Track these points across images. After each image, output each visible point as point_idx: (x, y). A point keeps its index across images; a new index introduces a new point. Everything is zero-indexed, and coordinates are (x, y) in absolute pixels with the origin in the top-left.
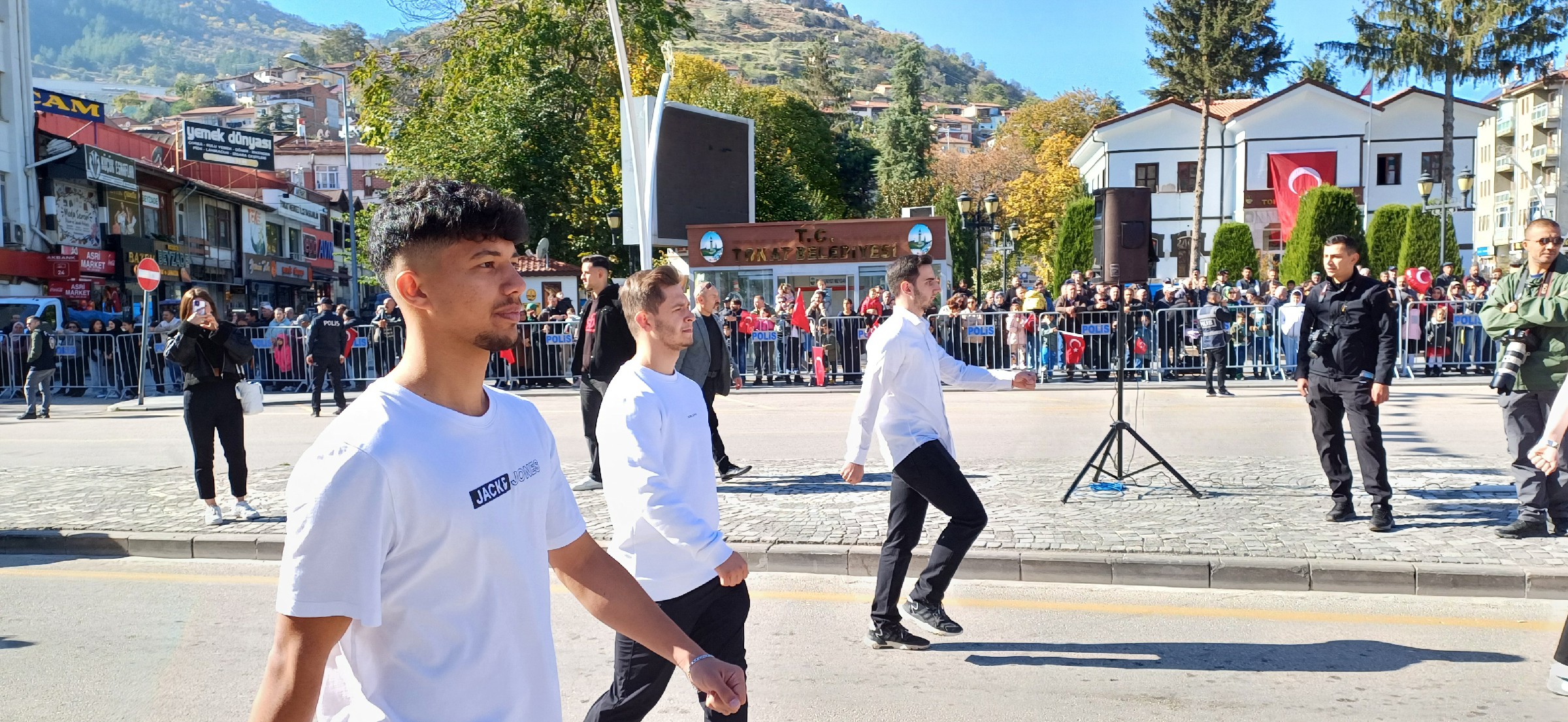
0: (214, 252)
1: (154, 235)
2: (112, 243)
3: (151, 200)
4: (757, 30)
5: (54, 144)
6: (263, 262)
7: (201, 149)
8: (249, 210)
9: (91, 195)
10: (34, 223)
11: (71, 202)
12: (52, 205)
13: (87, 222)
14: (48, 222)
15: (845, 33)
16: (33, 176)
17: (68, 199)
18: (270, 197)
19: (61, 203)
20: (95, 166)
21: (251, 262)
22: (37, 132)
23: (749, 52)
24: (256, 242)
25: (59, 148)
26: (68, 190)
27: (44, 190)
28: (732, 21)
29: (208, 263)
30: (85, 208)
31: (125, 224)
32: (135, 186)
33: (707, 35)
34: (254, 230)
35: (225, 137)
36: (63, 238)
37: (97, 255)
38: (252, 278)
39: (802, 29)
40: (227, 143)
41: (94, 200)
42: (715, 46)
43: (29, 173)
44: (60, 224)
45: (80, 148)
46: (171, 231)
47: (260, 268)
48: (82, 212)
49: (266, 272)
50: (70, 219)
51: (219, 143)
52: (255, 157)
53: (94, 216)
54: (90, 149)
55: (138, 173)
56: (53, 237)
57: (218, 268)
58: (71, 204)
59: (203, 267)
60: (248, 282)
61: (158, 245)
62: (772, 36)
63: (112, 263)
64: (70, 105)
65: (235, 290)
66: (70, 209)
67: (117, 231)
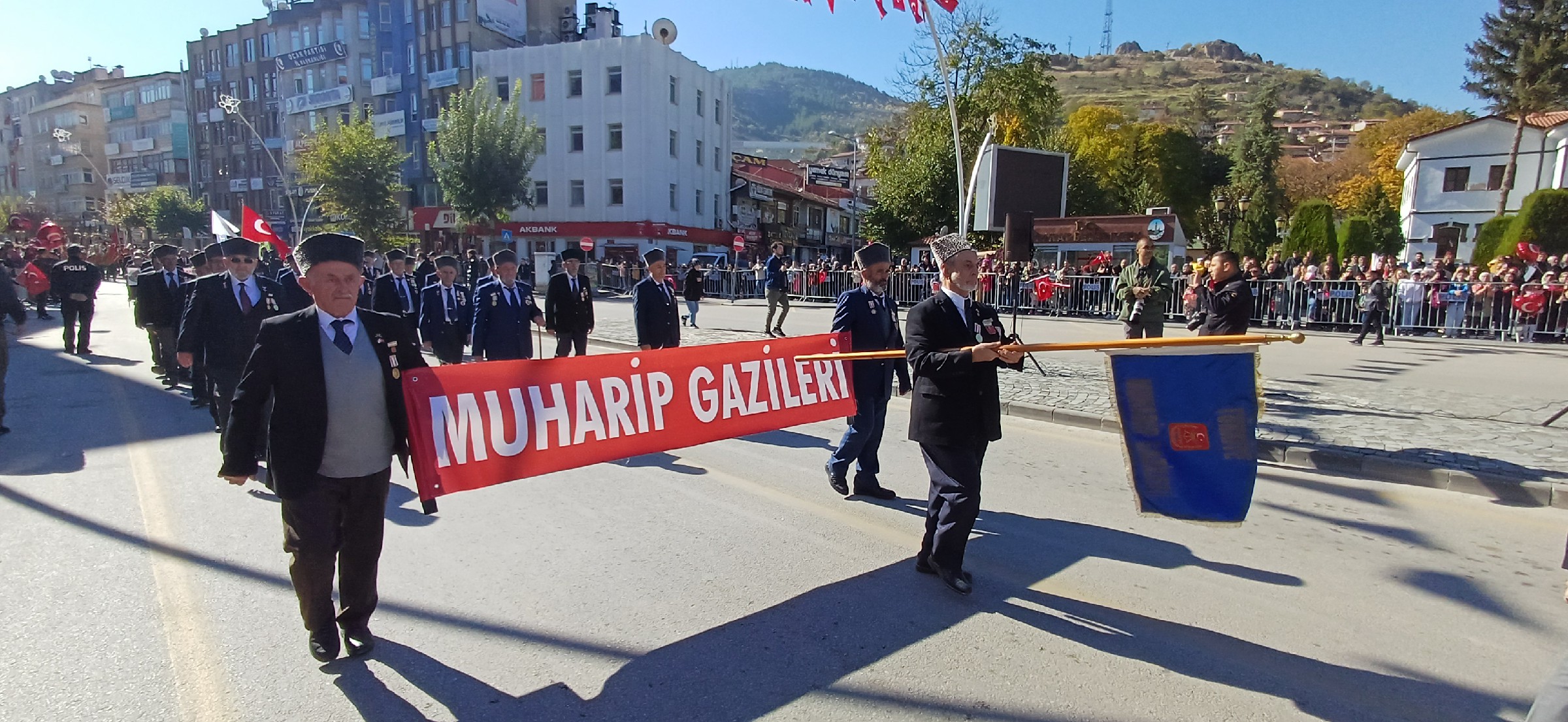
0: (810, 231)
1: (782, 223)
2: (762, 227)
3: (782, 206)
4: (1185, 79)
5: (739, 180)
6: (837, 238)
7: (815, 178)
8: (831, 209)
9: (753, 204)
10: (726, 218)
12: (736, 209)
13: (751, 217)
14: (734, 217)
15: (1256, 75)
16: (729, 196)
17: (743, 206)
18: (843, 202)
19: (740, 208)
20: (754, 190)
21: (830, 237)
22: (731, 174)
23: (1175, 95)
24: (834, 227)
25: (740, 183)
26: (743, 202)
27: (733, 203)
28: (1165, 74)
29: (808, 238)
30: (751, 211)
31: (768, 218)
32: (772, 199)
33: (1144, 86)
34: (833, 220)
35: (827, 172)
36: (740, 224)
37: (754, 233)
38: (831, 244)
39: (1219, 75)
40: (827, 175)
41: (755, 206)
42: (1150, 93)
43: (727, 194)
44: (739, 217)
45: (748, 182)
46: (791, 221)
47: (833, 239)
48: (750, 213)
49: (839, 243)
50: (744, 216)
51: (825, 175)
52: (842, 182)
53: (754, 214)
54: (752, 182)
55: (773, 192)
56: (734, 224)
57: (812, 239)
58: (744, 209)
59: (805, 240)
60: (829, 247)
61: (783, 228)
62: (1197, 81)
63: (760, 237)
64: (752, 160)
65: (822, 251)
66: (744, 211)
67: (764, 222)
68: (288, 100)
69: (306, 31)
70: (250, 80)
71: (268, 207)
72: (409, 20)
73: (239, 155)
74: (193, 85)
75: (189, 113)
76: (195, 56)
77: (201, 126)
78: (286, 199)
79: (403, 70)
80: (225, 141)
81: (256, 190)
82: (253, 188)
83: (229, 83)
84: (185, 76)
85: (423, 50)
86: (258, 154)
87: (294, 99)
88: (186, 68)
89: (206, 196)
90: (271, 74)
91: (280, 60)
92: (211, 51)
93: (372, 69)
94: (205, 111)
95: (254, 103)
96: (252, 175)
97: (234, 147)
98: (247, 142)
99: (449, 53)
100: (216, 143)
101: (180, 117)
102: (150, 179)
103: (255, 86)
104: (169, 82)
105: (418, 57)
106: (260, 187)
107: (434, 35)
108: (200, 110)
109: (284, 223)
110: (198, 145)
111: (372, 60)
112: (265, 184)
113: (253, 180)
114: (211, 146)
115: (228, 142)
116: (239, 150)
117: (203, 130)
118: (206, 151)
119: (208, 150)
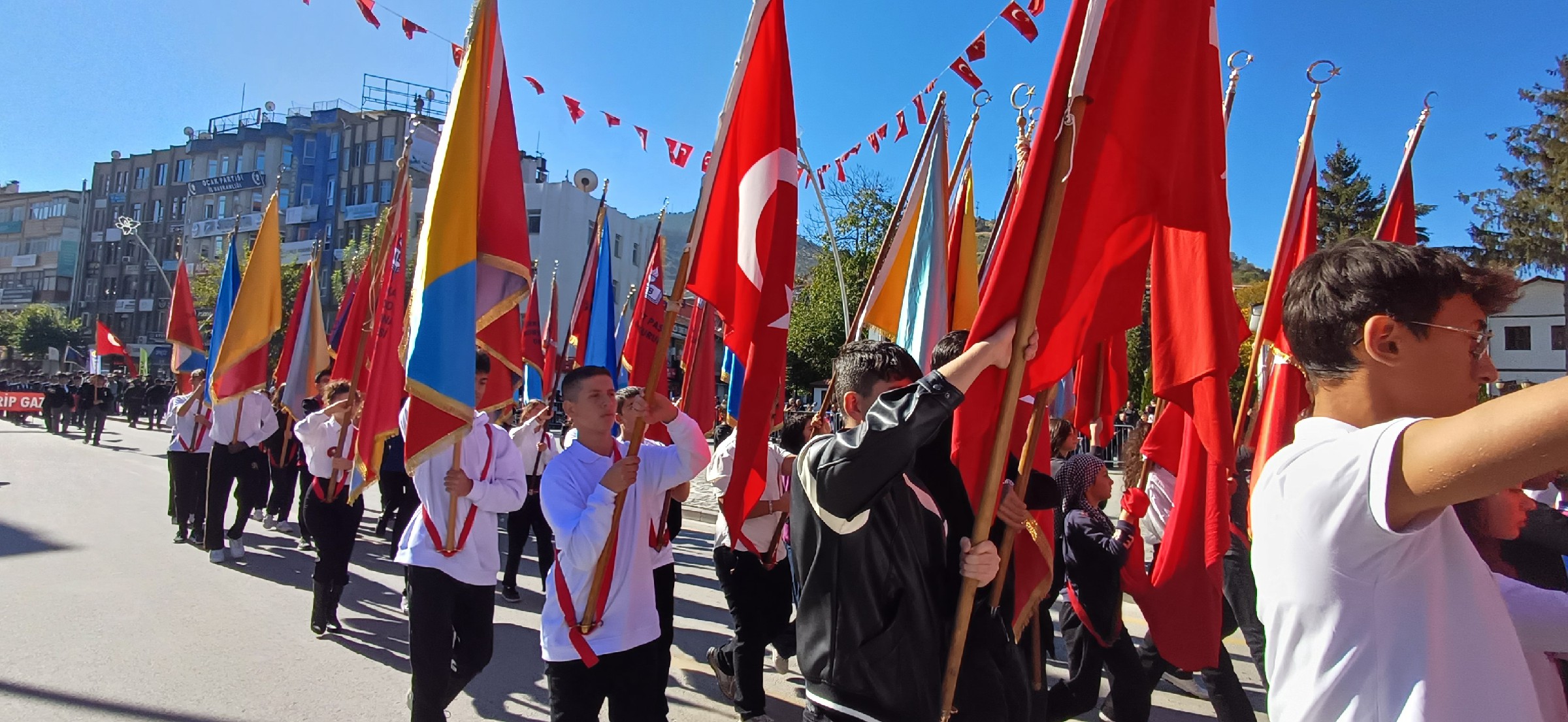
68: (195, 224)
69: (226, 160)
70: (157, 203)
72: (333, 156)
73: (129, 276)
74: (93, 204)
75: (83, 231)
76: (102, 177)
77: (95, 245)
79: (321, 202)
80: (118, 261)
81: (144, 311)
82: (141, 309)
83: (133, 206)
84: (87, 195)
85: (344, 184)
86: (152, 277)
87: (202, 224)
88: (89, 187)
89: (86, 315)
90: (181, 199)
91: (193, 186)
92: (119, 173)
93: (289, 199)
94: (101, 230)
95: (157, 225)
96: (142, 296)
97: (127, 266)
98: (142, 264)
99: (371, 188)
100: (108, 262)
101: (73, 235)
102: (25, 296)
103: (162, 208)
104: (66, 200)
105: (338, 190)
106: (150, 308)
107: (357, 172)
108: (96, 229)
110: (88, 263)
111: (290, 192)
112: (156, 307)
113: (142, 301)
114: (102, 265)
115: (122, 263)
116: (133, 271)
117: (96, 249)
118: (95, 269)
119: (97, 269)
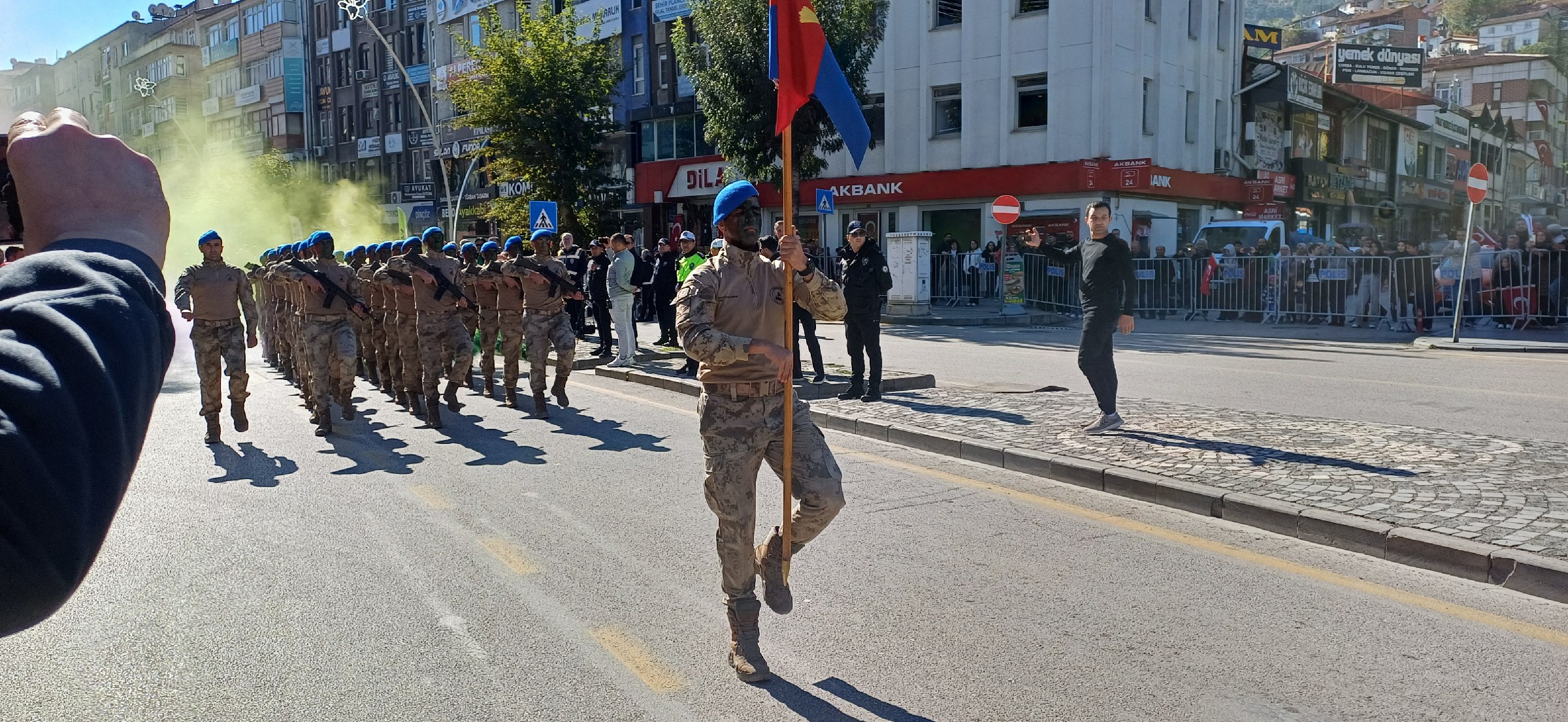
0: (1372, 175)
1: (1326, 158)
2: (1294, 167)
5: (1260, 69)
6: (1414, 184)
7: (1350, 71)
8: (1405, 129)
9: (1279, 119)
10: (1235, 150)
11: (1265, 127)
12: (1252, 131)
13: (1275, 146)
14: (1247, 147)
16: (1238, 101)
17: (1263, 124)
18: (1425, 114)
19: (1258, 128)
21: (1404, 184)
22: (1245, 59)
24: (1408, 163)
25: (1262, 73)
26: (1264, 116)
27: (1247, 116)
29: (1369, 186)
30: (1275, 133)
31: (1304, 147)
34: (1407, 151)
35: (1375, 56)
36: (1257, 163)
38: (1402, 201)
40: (1375, 62)
41: (1282, 124)
43: (1235, 101)
44: (1256, 149)
45: (1279, 71)
46: (1340, 152)
47: (1409, 191)
48: (1273, 138)
49: (1416, 194)
50: (1264, 144)
51: (1369, 63)
52: (1402, 74)
53: (1280, 140)
54: (1291, 71)
55: (1324, 94)
56: (1250, 162)
57: (1375, 191)
58: (1265, 129)
59: (1364, 190)
60: (1398, 205)
61: (1331, 168)
63: (1292, 187)
65: (1385, 215)
66: (1264, 134)
67: (1297, 156)
71: (409, 180)
73: (368, 100)
75: (305, 41)
77: (320, 61)
78: (436, 165)
80: (351, 80)
81: (393, 154)
82: (389, 150)
86: (396, 96)
94: (326, 36)
95: (391, 13)
96: (387, 131)
97: (364, 87)
98: (381, 77)
100: (340, 85)
101: (295, 48)
102: (255, 147)
106: (399, 148)
108: (320, 37)
109: (431, 203)
110: (317, 89)
112: (407, 144)
113: (388, 137)
114: (334, 86)
115: (356, 81)
116: (370, 91)
117: (323, 66)
118: (326, 96)
119: (329, 95)
